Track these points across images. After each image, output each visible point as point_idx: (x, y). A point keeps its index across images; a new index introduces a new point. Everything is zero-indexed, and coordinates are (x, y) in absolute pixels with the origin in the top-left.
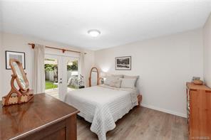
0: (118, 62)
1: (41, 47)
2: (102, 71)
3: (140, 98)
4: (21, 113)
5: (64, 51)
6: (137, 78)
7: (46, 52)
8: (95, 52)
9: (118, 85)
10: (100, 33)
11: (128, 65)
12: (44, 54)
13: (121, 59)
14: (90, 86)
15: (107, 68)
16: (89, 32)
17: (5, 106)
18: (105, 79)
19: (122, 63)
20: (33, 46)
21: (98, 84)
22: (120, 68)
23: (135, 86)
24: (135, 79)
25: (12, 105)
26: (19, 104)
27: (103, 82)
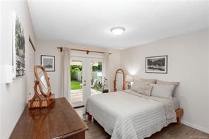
0: (150, 62)
1: (68, 50)
2: (128, 74)
3: (180, 112)
4: (43, 117)
5: (88, 52)
6: (177, 85)
7: (71, 55)
8: (121, 51)
9: (148, 92)
10: (124, 29)
11: (162, 68)
12: (69, 56)
13: (153, 60)
14: (115, 90)
15: (135, 71)
16: (111, 30)
17: (30, 109)
18: (132, 83)
19: (155, 64)
20: (61, 49)
21: (124, 89)
22: (152, 71)
23: (173, 95)
24: (172, 86)
25: (35, 108)
26: (41, 108)
27: (129, 87)
